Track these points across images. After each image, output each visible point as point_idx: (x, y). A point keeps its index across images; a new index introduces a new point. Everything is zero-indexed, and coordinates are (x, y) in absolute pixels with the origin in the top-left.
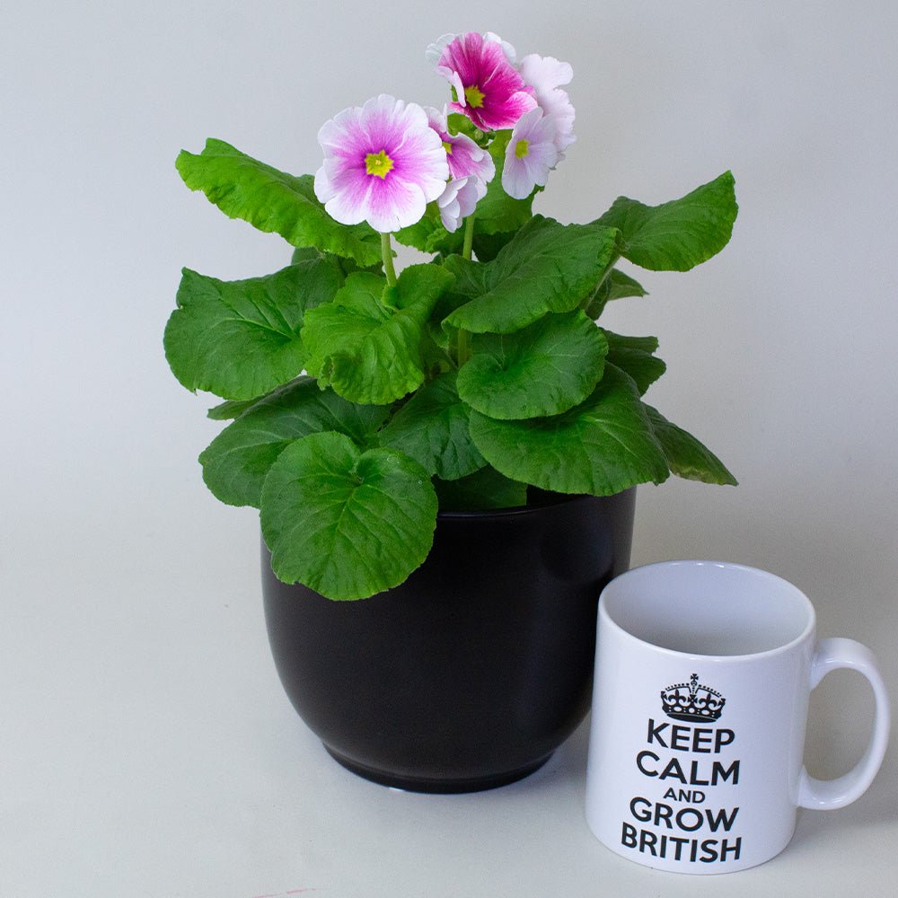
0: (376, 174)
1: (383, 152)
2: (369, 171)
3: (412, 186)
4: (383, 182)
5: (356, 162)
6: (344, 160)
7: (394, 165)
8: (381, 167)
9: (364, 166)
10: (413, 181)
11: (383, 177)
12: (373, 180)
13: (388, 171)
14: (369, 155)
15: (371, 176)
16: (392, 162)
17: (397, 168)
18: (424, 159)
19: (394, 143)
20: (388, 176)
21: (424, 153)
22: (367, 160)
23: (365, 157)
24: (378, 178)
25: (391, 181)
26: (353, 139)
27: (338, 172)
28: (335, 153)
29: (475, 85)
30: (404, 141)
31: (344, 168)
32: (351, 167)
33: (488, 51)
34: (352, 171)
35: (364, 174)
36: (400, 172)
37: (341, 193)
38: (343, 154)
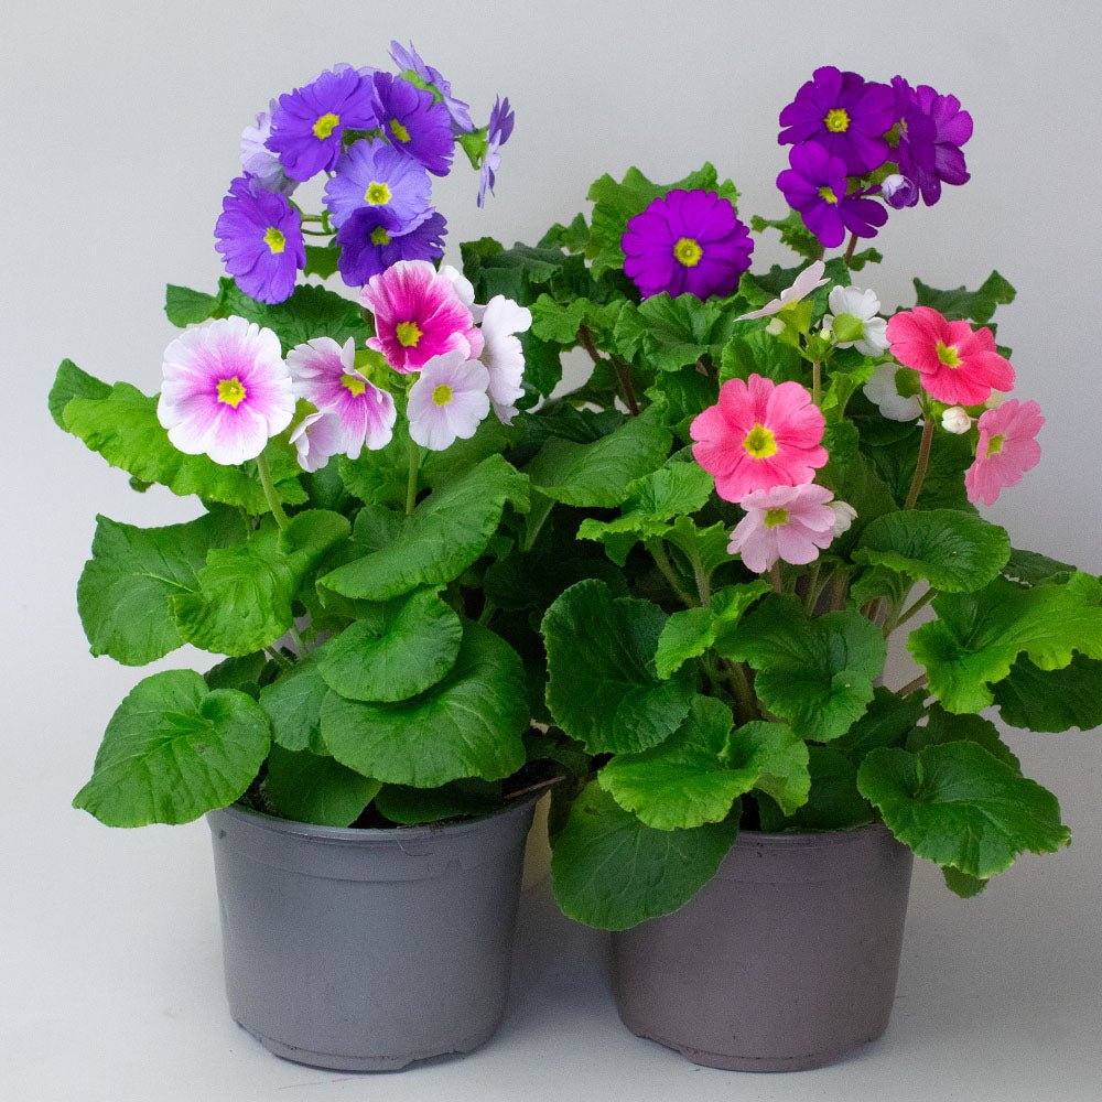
0: (228, 403)
1: (235, 379)
2: (221, 399)
3: (259, 418)
4: (235, 411)
5: (206, 386)
6: (191, 384)
7: (247, 393)
8: (232, 395)
9: (216, 393)
10: (262, 412)
11: (235, 406)
12: (224, 409)
13: (241, 400)
14: (222, 381)
15: (223, 404)
16: (245, 389)
17: (249, 397)
19: (246, 369)
20: (240, 405)
21: (274, 382)
22: (219, 387)
23: (218, 383)
24: (230, 407)
25: (241, 411)
26: (203, 363)
27: (181, 396)
28: (180, 375)
29: (411, 322)
30: (256, 368)
31: (188, 393)
32: (200, 393)
33: (435, 287)
34: (203, 396)
35: (215, 402)
36: (252, 402)
37: (187, 420)
38: (190, 378)
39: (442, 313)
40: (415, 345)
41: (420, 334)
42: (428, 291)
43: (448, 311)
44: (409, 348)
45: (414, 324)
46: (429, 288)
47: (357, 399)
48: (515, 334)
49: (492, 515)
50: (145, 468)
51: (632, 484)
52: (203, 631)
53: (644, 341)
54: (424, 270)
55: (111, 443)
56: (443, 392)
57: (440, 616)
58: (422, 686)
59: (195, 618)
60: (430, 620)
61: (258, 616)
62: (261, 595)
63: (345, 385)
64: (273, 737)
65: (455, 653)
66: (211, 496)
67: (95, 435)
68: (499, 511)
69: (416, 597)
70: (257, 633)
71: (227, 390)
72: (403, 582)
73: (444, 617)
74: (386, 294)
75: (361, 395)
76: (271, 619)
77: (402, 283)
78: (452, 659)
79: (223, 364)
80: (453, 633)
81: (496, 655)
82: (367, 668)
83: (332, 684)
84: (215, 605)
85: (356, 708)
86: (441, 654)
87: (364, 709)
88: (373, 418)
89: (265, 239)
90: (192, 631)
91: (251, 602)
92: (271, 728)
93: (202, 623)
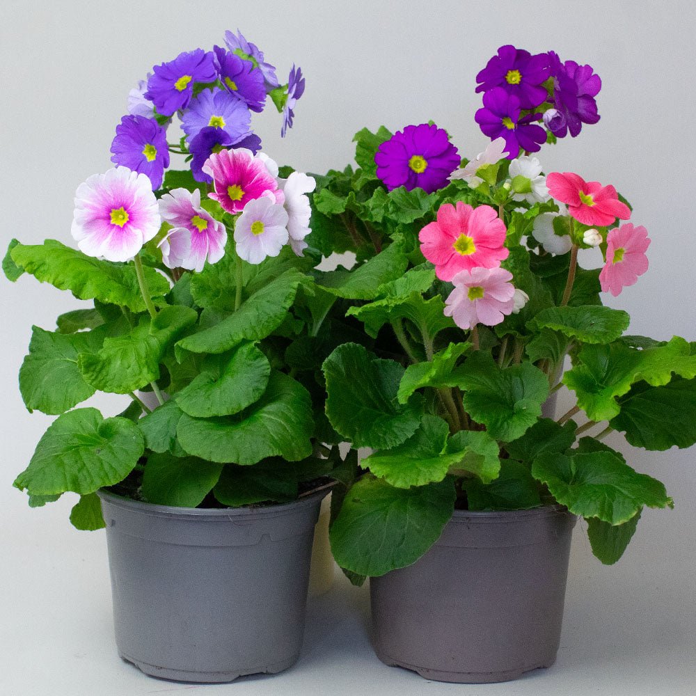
0: (117, 224)
1: (122, 209)
2: (113, 222)
3: (137, 232)
4: (122, 229)
5: (103, 214)
6: (92, 211)
7: (129, 217)
8: (119, 219)
9: (109, 218)
10: (139, 228)
11: (122, 227)
12: (115, 229)
13: (126, 222)
14: (113, 210)
15: (114, 225)
16: (128, 215)
17: (131, 220)
18: (146, 213)
19: (129, 202)
20: (125, 225)
21: (148, 208)
23: (110, 212)
24: (118, 227)
25: (126, 229)
26: (100, 198)
27: (86, 219)
28: (86, 206)
29: (237, 185)
30: (135, 200)
31: (92, 217)
32: (98, 218)
33: (253, 165)
34: (100, 221)
35: (109, 224)
36: (132, 223)
37: (90, 236)
38: (93, 208)
39: (257, 181)
40: (240, 200)
41: (243, 193)
42: (248, 167)
43: (262, 179)
44: (236, 201)
45: (239, 187)
46: (249, 166)
47: (202, 232)
48: (305, 194)
49: (289, 295)
50: (63, 283)
51: (382, 286)
52: (100, 377)
53: (389, 205)
54: (246, 155)
55: (42, 269)
56: (258, 226)
57: (255, 359)
58: (245, 405)
59: (95, 368)
60: (250, 362)
61: (136, 367)
62: (138, 354)
63: (194, 225)
64: (146, 444)
65: (266, 383)
66: (107, 300)
67: (31, 263)
68: (294, 291)
69: (240, 350)
70: (136, 379)
71: (117, 216)
72: (233, 340)
73: (258, 360)
74: (221, 167)
75: (205, 231)
76: (145, 370)
77: (231, 160)
78: (263, 387)
79: (114, 198)
80: (264, 370)
81: (292, 390)
82: (208, 397)
83: (184, 409)
84: (108, 361)
85: (200, 423)
86: (256, 384)
87: (205, 423)
88: (212, 244)
89: (143, 153)
90: (93, 377)
91: (132, 359)
92: (145, 439)
93: (100, 371)
